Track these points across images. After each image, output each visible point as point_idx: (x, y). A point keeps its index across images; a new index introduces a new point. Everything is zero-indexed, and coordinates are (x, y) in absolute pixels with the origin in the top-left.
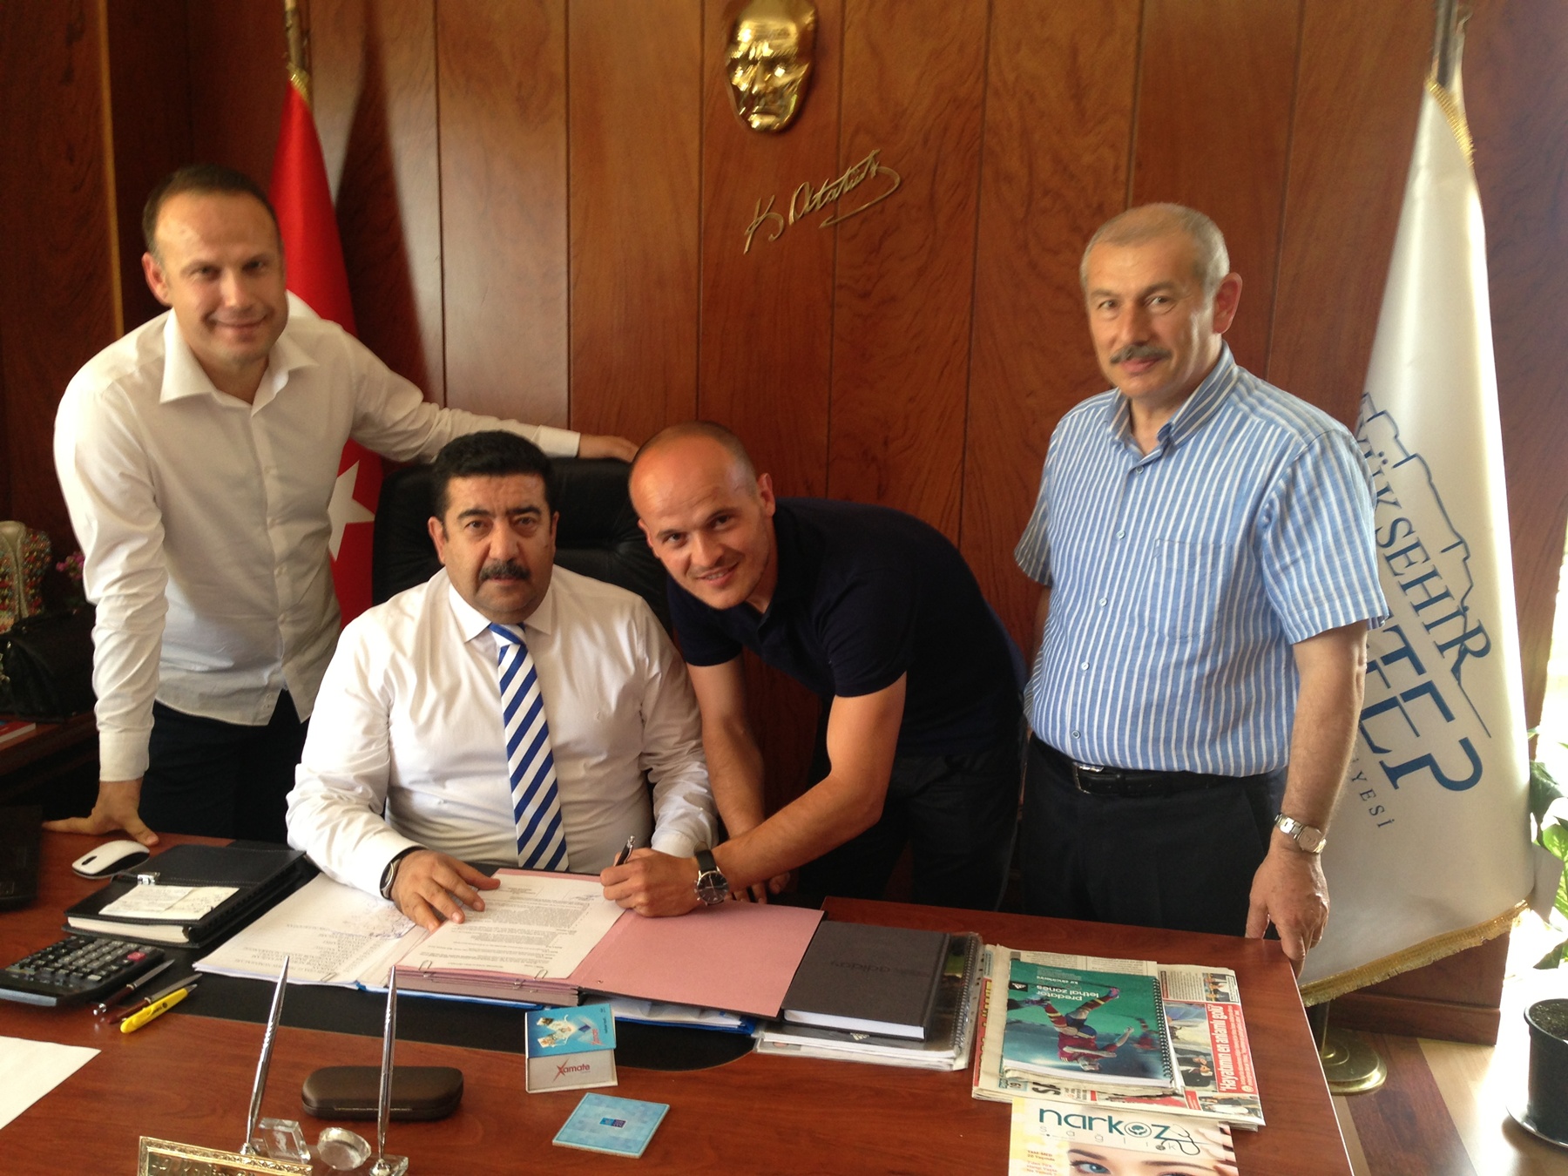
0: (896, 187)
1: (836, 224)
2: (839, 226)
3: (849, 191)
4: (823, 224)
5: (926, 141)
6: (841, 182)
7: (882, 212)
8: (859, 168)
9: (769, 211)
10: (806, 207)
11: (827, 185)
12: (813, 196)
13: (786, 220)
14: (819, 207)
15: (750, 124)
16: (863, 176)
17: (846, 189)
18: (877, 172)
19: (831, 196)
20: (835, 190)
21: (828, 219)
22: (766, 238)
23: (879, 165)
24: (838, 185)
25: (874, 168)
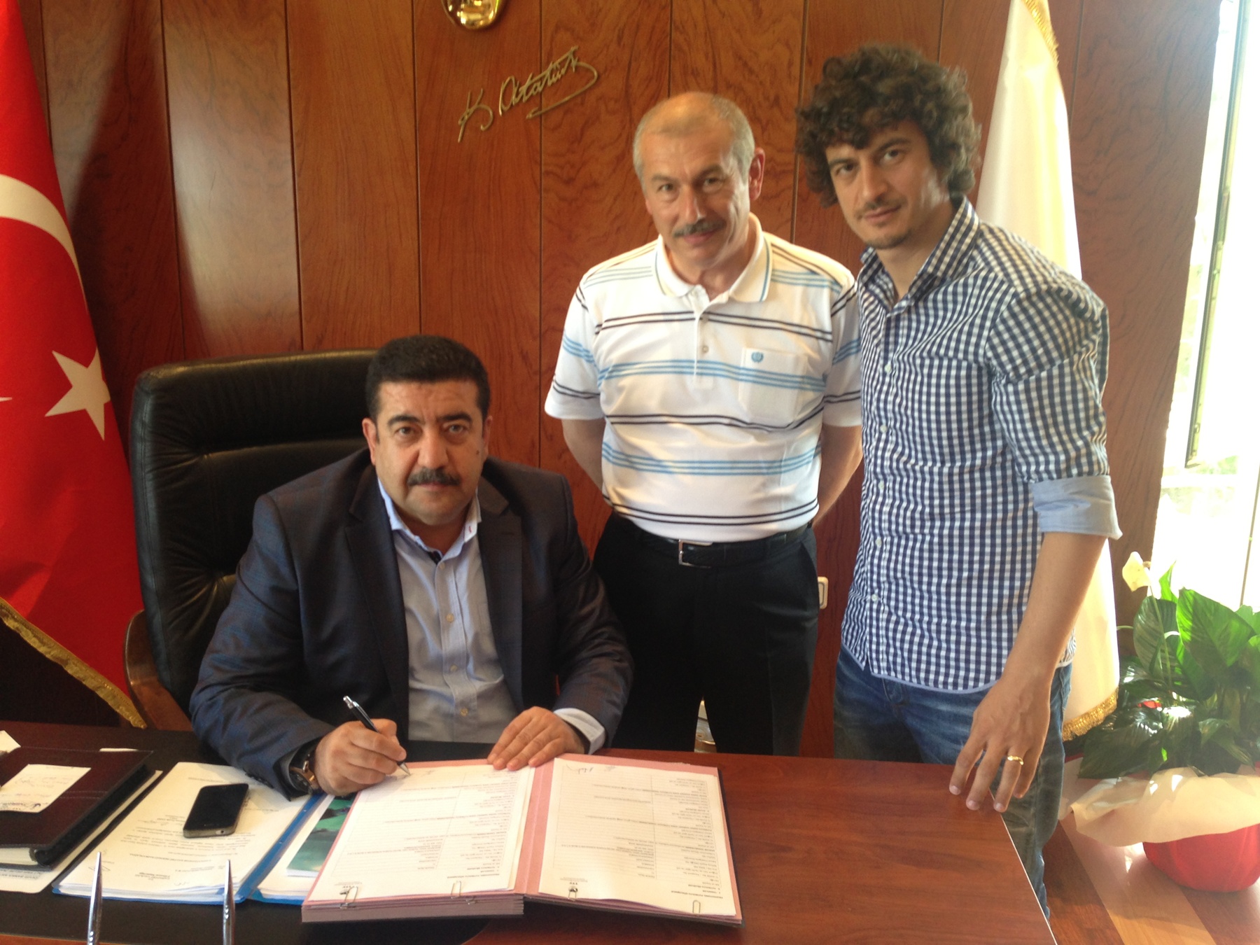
0: (593, 82)
1: (541, 116)
2: (543, 118)
3: (553, 84)
4: (530, 116)
5: (620, 38)
6: (544, 76)
7: (582, 104)
8: (560, 64)
9: (479, 103)
10: (514, 100)
11: (532, 79)
12: (519, 88)
13: (496, 112)
14: (525, 99)
15: (458, 20)
16: (563, 71)
17: (549, 83)
18: (577, 67)
19: (535, 89)
20: (539, 84)
21: (533, 111)
22: (478, 129)
23: (578, 61)
24: (541, 79)
25: (574, 63)
